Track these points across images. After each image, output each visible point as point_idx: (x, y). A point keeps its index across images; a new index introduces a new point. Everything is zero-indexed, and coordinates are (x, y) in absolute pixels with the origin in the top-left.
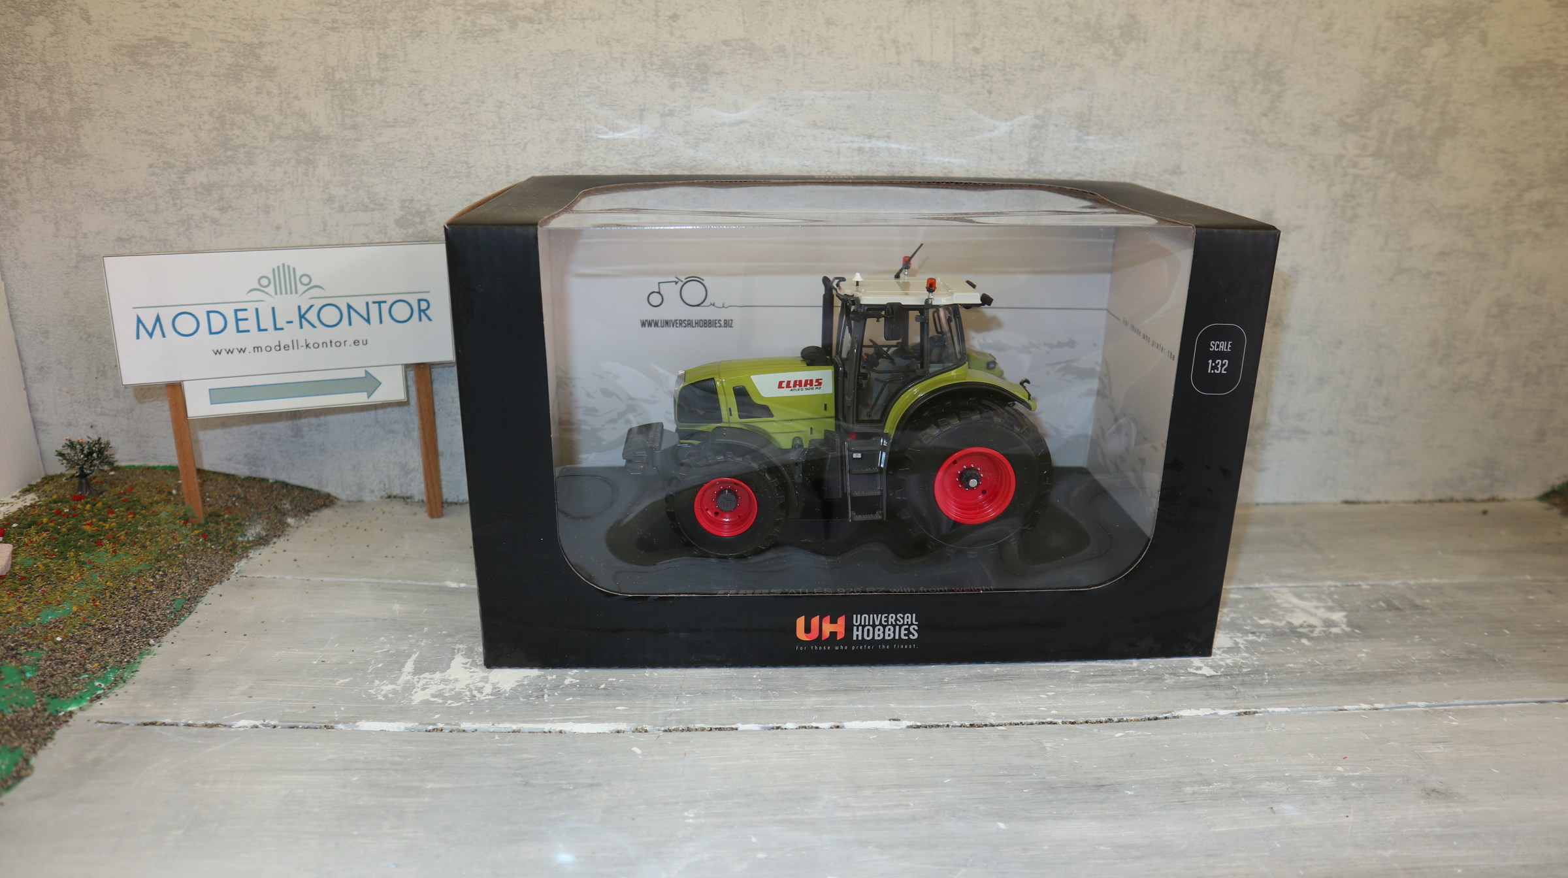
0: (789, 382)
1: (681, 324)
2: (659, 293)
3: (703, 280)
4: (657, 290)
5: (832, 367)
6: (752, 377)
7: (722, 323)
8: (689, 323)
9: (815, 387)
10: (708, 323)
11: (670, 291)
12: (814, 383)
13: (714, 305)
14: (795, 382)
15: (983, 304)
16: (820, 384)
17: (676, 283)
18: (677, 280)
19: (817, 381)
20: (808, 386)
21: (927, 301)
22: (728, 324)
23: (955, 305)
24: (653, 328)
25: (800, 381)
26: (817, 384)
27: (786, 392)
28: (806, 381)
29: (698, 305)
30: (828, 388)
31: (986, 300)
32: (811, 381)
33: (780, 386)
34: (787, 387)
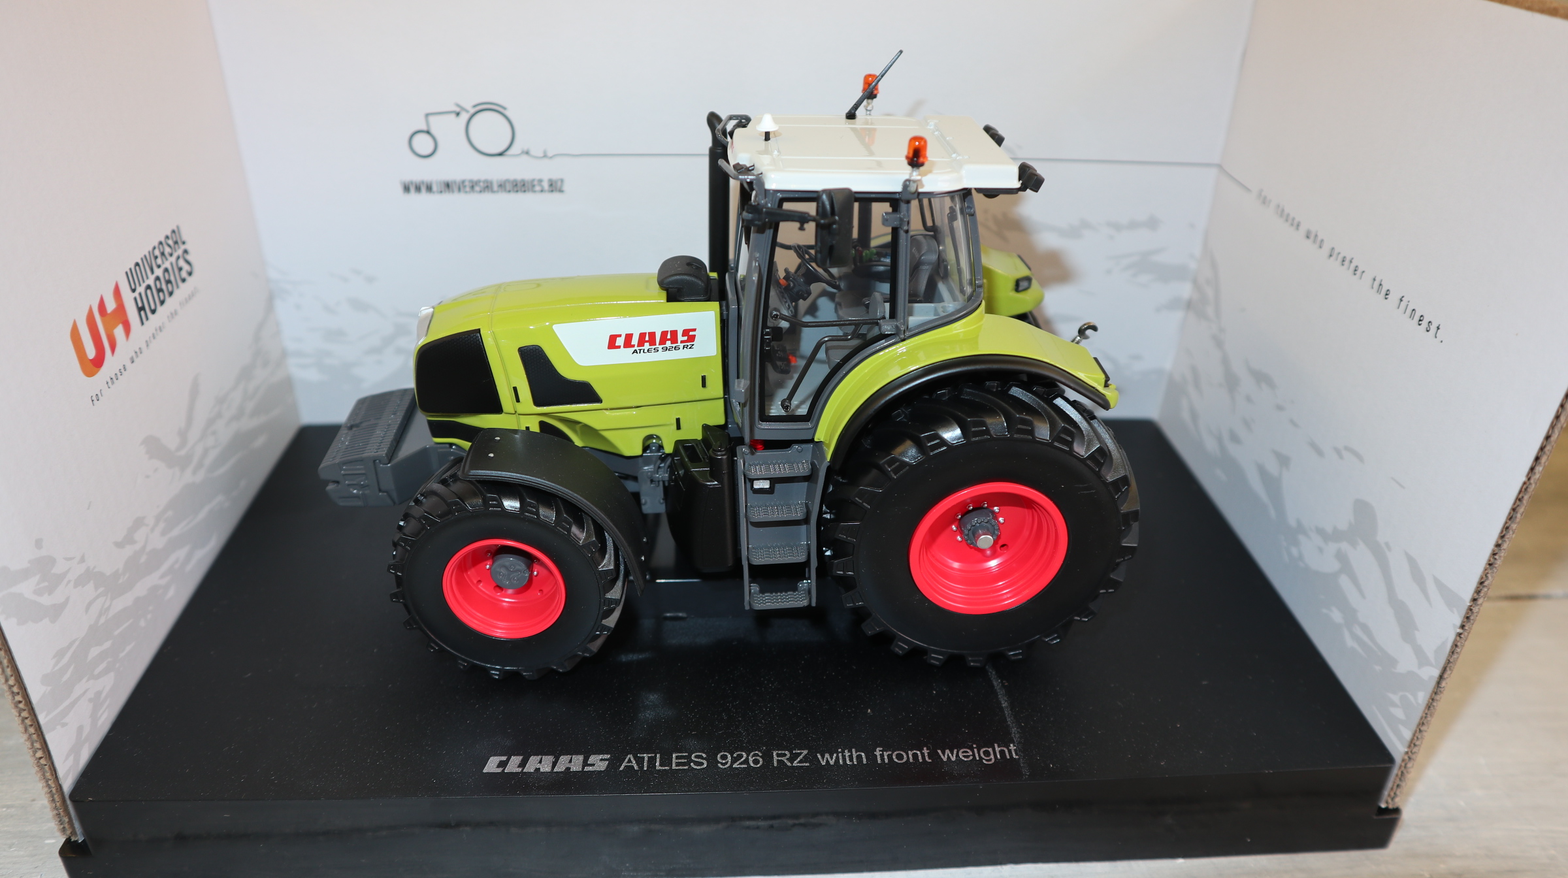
0: (629, 337)
1: (472, 187)
2: (428, 132)
3: (505, 108)
4: (424, 128)
5: (716, 305)
6: (555, 327)
7: (546, 185)
8: (488, 187)
9: (681, 347)
10: (520, 186)
11: (449, 130)
12: (680, 338)
13: (527, 153)
14: (642, 335)
15: (1023, 188)
16: (692, 339)
17: (458, 114)
18: (458, 109)
19: (686, 332)
20: (668, 344)
21: (906, 184)
22: (555, 186)
23: (966, 193)
24: (424, 196)
25: (652, 335)
26: (685, 338)
27: (624, 356)
28: (664, 334)
29: (501, 154)
30: (708, 344)
31: (1030, 179)
32: (674, 333)
33: (612, 344)
34: (625, 346)
